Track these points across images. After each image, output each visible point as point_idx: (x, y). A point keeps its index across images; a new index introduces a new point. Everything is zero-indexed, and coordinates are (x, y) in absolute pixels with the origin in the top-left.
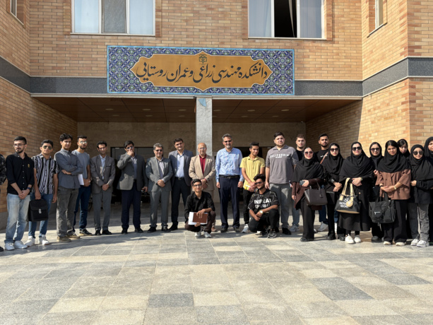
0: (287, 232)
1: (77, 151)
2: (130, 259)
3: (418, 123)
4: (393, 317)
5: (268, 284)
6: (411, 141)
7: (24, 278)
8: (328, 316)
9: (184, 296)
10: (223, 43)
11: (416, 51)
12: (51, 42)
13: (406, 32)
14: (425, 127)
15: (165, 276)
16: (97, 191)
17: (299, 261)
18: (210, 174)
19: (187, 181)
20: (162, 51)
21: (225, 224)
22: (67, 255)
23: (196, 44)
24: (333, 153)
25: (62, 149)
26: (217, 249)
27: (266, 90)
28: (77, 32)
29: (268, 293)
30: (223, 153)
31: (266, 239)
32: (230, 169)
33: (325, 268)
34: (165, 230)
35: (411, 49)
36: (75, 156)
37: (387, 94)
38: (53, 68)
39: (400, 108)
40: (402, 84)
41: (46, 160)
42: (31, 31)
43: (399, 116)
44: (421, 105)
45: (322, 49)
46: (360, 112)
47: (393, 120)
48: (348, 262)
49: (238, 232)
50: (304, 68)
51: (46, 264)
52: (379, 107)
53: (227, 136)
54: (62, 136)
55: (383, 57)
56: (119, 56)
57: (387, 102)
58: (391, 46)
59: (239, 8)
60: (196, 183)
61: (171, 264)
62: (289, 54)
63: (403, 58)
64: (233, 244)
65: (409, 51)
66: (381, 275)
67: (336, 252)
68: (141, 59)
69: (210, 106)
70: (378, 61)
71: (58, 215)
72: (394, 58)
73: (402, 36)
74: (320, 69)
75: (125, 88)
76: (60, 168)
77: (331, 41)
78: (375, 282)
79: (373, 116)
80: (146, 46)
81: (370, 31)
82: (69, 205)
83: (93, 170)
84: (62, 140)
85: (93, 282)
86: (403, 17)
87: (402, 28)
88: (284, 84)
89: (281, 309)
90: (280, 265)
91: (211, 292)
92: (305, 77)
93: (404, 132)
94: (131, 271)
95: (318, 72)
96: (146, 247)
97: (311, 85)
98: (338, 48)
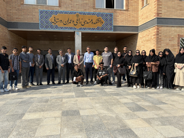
0: (111, 84)
1: (29, 53)
2: (52, 95)
3: (159, 43)
4: (157, 118)
5: (107, 106)
6: (157, 50)
7: (10, 104)
8: (133, 119)
9: (75, 111)
10: (85, 10)
11: (160, 15)
12: (16, 8)
13: (157, 7)
14: (162, 44)
15: (67, 103)
17: (117, 96)
18: (82, 62)
19: (72, 65)
20: (61, 12)
21: (87, 81)
22: (26, 94)
23: (75, 10)
25: (23, 52)
26: (86, 91)
27: (102, 29)
28: (26, 4)
29: (108, 109)
30: (86, 54)
31: (103, 87)
33: (127, 98)
34: (64, 83)
35: (158, 14)
36: (28, 55)
37: (148, 32)
38: (17, 18)
39: (153, 37)
40: (154, 28)
41: (16, 56)
42: (7, 3)
43: (152, 40)
44: (161, 36)
45: (123, 13)
46: (137, 38)
47: (150, 41)
48: (135, 96)
49: (92, 84)
50: (117, 21)
51: (18, 98)
52: (145, 37)
53: (88, 47)
54: (22, 46)
55: (147, 17)
56: (44, 14)
57: (148, 34)
58: (150, 13)
60: (76, 66)
61: (68, 97)
62: (111, 15)
63: (155, 18)
64: (91, 89)
65: (157, 15)
66: (149, 101)
67: (131, 92)
68: (53, 16)
69: (81, 35)
70: (145, 19)
71: (22, 78)
72: (151, 18)
73: (155, 9)
74: (123, 21)
75: (47, 27)
77: (127, 10)
78: (147, 104)
79: (142, 40)
80: (55, 10)
81: (142, 7)
83: (35, 60)
84: (23, 48)
85: (38, 105)
86: (155, 1)
87: (155, 6)
88: (109, 27)
89: (114, 116)
90: (110, 97)
91: (86, 109)
92: (117, 24)
93: (154, 46)
94: (53, 101)
95: (122, 22)
96: (58, 90)
97: (119, 27)
98: (130, 13)
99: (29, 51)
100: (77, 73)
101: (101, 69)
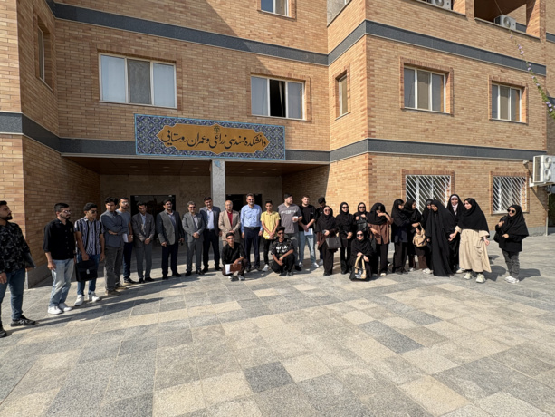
2: (191, 315)
3: (374, 184)
5: (333, 338)
8: (414, 379)
9: (275, 366)
10: (232, 118)
11: (373, 134)
12: (80, 108)
13: (366, 121)
15: (238, 338)
16: (140, 246)
17: (331, 303)
18: (237, 226)
20: (183, 121)
21: (249, 266)
23: (211, 117)
25: (107, 211)
27: (266, 155)
28: (105, 100)
29: (342, 351)
30: (246, 209)
32: (253, 222)
33: (356, 309)
34: (200, 273)
35: (370, 132)
36: (119, 215)
37: (351, 163)
38: (83, 131)
39: (361, 173)
40: (363, 157)
41: (92, 223)
42: (59, 96)
43: (360, 178)
44: (375, 172)
45: (303, 127)
46: (328, 173)
47: (355, 181)
50: (292, 141)
52: (344, 171)
53: (251, 195)
55: (347, 136)
56: (145, 123)
57: (351, 168)
58: (354, 129)
59: (244, 92)
61: (232, 318)
62: (281, 130)
63: (364, 138)
65: (368, 134)
66: (402, 314)
68: (165, 127)
69: (223, 167)
70: (343, 138)
73: (363, 123)
74: (302, 141)
75: (152, 151)
76: (107, 229)
77: (309, 122)
78: (405, 323)
79: (339, 177)
80: (169, 117)
81: (336, 117)
83: (135, 227)
84: (107, 204)
85: (174, 356)
86: (364, 110)
87: (363, 118)
88: (278, 151)
89: (369, 373)
90: (321, 309)
91: (294, 357)
92: (293, 147)
93: (365, 190)
94: (202, 334)
96: (195, 296)
97: (297, 153)
98: (314, 127)
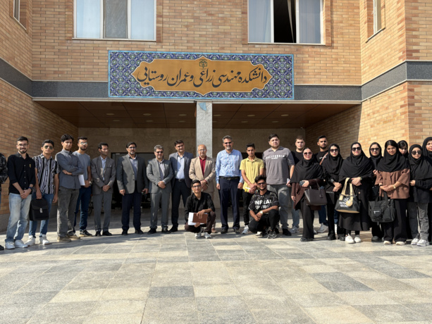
0: (287, 233)
1: (78, 152)
2: (131, 256)
3: (417, 126)
4: (393, 306)
5: (269, 278)
7: (25, 273)
8: (328, 306)
9: (184, 288)
10: (223, 48)
11: (414, 55)
12: (53, 48)
13: (405, 36)
14: (424, 130)
15: (165, 271)
16: (97, 192)
17: (299, 258)
18: (211, 175)
19: (187, 182)
20: (163, 56)
21: (225, 226)
22: (68, 253)
23: (196, 49)
24: (333, 154)
25: (63, 150)
26: (218, 248)
27: (266, 94)
28: (79, 37)
29: (268, 286)
30: (223, 155)
31: (266, 240)
32: (230, 170)
33: (325, 264)
34: (165, 232)
35: (409, 52)
36: (76, 157)
37: (386, 98)
38: (55, 72)
39: (399, 111)
40: (401, 88)
41: (47, 161)
42: (33, 36)
43: (398, 120)
44: (419, 108)
45: (320, 54)
46: (359, 116)
47: (392, 123)
48: (348, 259)
49: (238, 233)
51: (46, 261)
52: (378, 111)
53: (227, 138)
54: (63, 137)
55: (382, 61)
56: (120, 60)
57: (386, 105)
58: (389, 50)
59: (239, 14)
60: (196, 184)
61: (172, 260)
62: (288, 59)
63: (401, 62)
64: (234, 244)
65: (407, 55)
66: (382, 270)
67: (336, 250)
68: (142, 64)
69: (210, 110)
70: (377, 65)
71: (58, 216)
72: (393, 62)
73: (401, 40)
74: (319, 73)
75: (126, 92)
76: (61, 169)
77: (330, 46)
78: (376, 276)
79: (372, 120)
80: (147, 51)
81: (368, 37)
82: (70, 206)
83: (94, 171)
84: (63, 141)
85: (93, 276)
86: (401, 21)
87: (400, 33)
89: (281, 299)
90: (280, 261)
91: (211, 285)
92: (304, 82)
93: (403, 135)
94: (132, 267)
95: (317, 76)
96: (147, 246)
97: (310, 89)
98: (337, 54)
99: (77, 149)
100: (197, 203)
101: (261, 193)
